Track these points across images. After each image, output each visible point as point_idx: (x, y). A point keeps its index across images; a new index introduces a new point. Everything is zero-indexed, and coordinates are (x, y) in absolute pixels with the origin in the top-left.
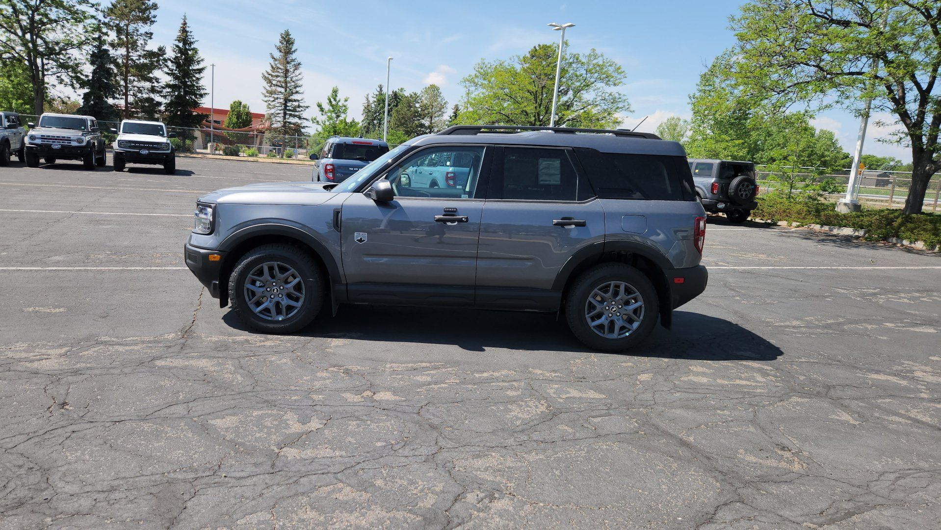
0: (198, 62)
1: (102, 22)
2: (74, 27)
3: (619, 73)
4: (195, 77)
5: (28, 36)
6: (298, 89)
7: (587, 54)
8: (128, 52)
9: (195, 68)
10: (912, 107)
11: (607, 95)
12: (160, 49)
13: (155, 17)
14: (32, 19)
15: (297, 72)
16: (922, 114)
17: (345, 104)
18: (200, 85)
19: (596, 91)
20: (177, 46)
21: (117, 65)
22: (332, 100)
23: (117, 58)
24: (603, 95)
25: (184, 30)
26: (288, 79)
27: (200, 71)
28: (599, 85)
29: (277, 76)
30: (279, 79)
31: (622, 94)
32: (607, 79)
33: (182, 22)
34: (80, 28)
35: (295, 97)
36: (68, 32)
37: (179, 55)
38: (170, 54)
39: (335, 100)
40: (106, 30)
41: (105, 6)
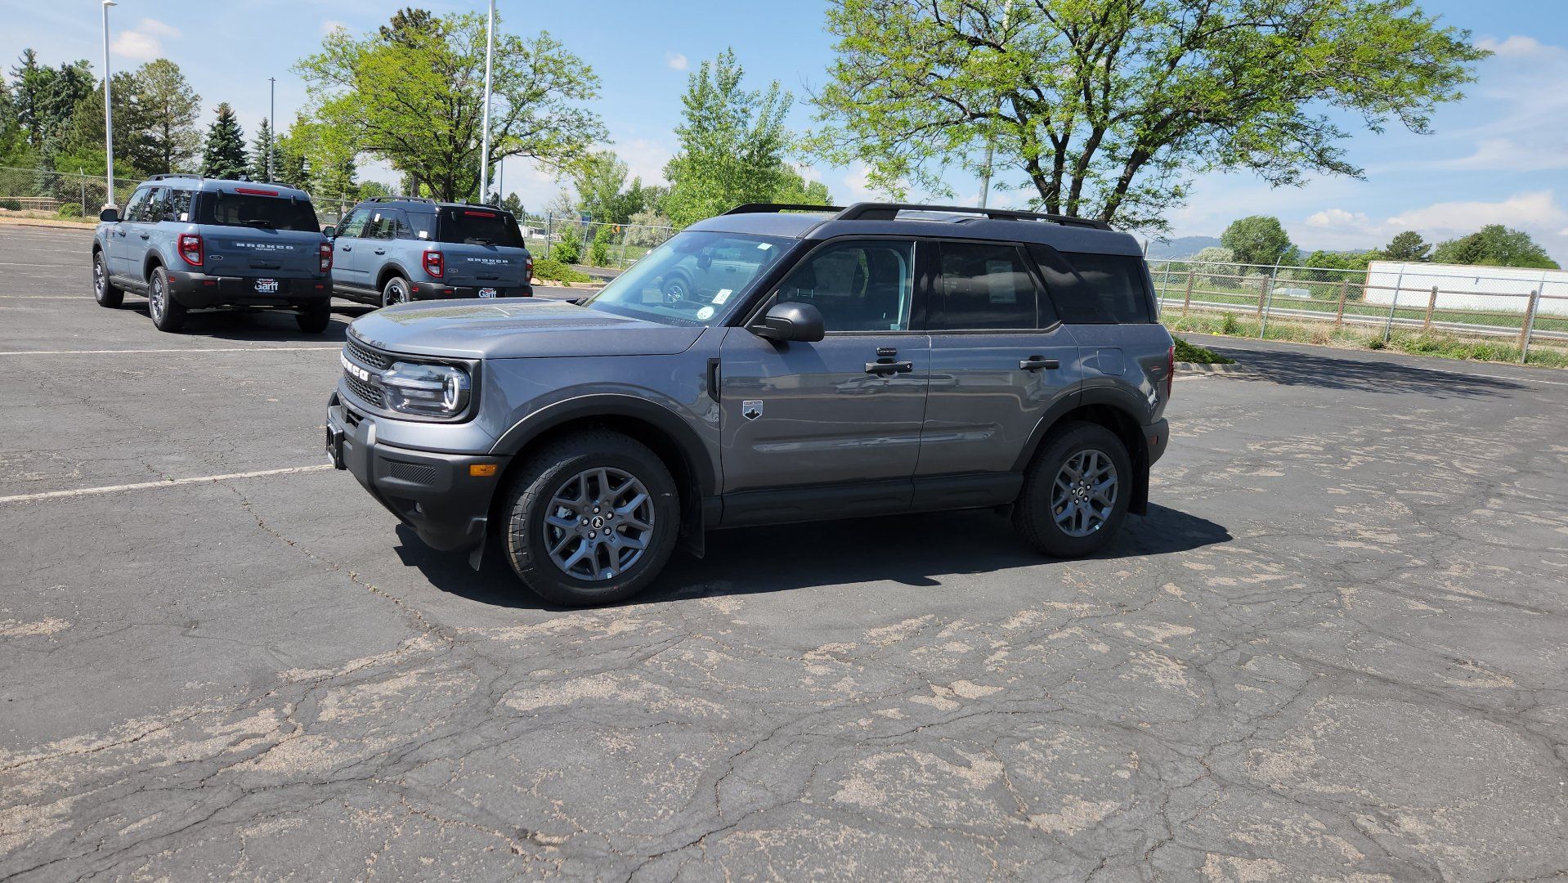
3: (589, 79)
7: (535, 39)
10: (1047, 165)
11: (570, 112)
16: (1058, 173)
19: (550, 105)
24: (563, 112)
28: (553, 94)
31: (595, 114)
32: (569, 86)
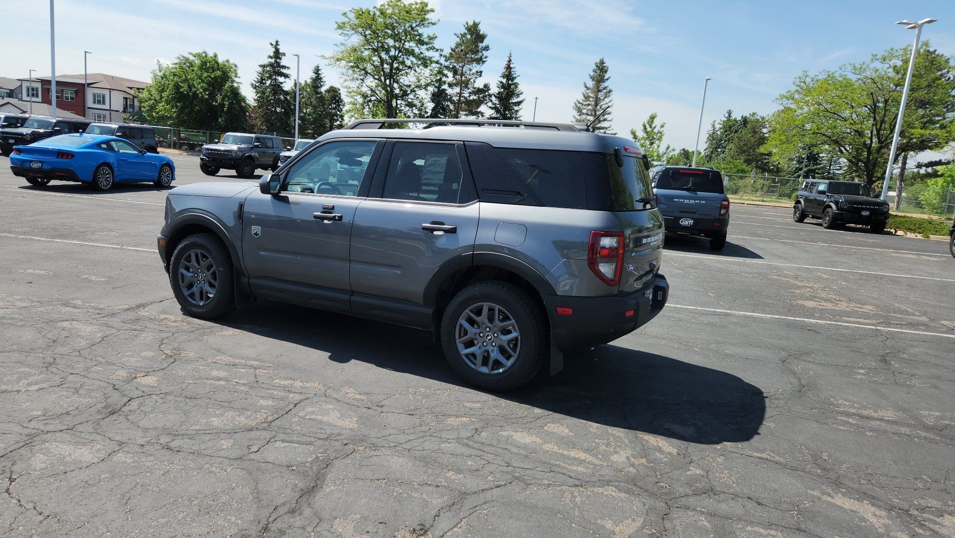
0: (518, 95)
1: (443, 65)
2: (423, 71)
4: (513, 109)
5: (388, 82)
6: (606, 117)
8: (461, 90)
9: (513, 101)
12: (486, 86)
13: (486, 58)
14: (392, 68)
15: (607, 100)
17: (661, 130)
18: (518, 116)
20: (501, 82)
21: (452, 102)
22: (648, 126)
23: (453, 96)
25: (509, 68)
26: (598, 107)
27: (519, 103)
29: (589, 105)
30: (590, 107)
33: (508, 59)
34: (427, 73)
35: (603, 124)
36: (419, 75)
37: (502, 90)
38: (494, 89)
39: (651, 127)
40: (446, 72)
41: (447, 52)
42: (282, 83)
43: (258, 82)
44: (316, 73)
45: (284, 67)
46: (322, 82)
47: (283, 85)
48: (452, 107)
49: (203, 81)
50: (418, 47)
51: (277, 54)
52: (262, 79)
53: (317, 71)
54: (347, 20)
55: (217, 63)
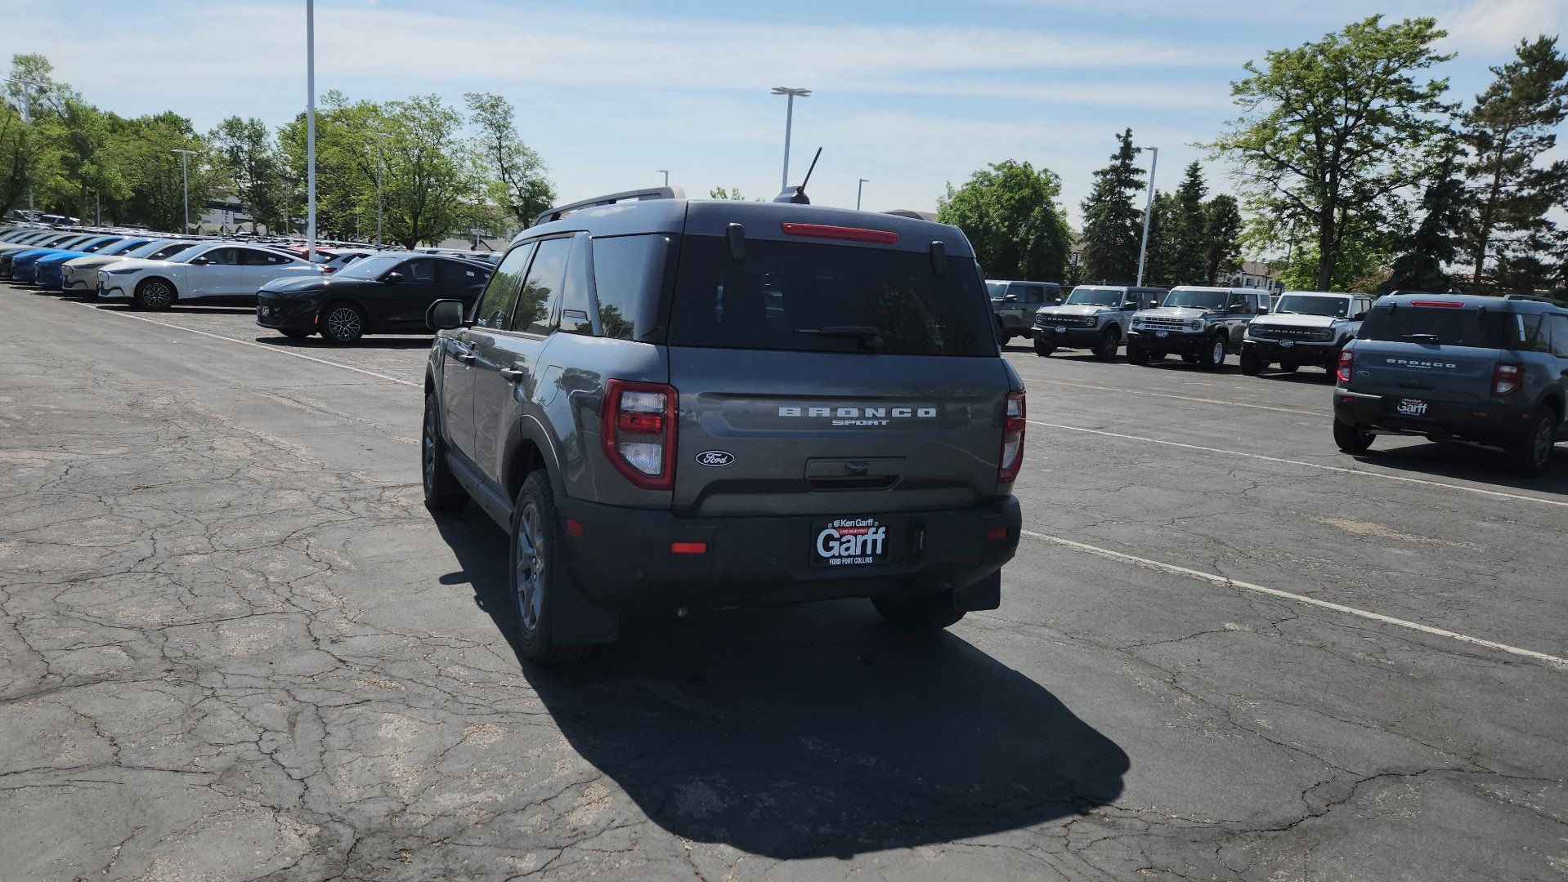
1: (1458, 134)
2: (1411, 151)
5: (1328, 177)
8: (1498, 178)
12: (1558, 166)
21: (1476, 204)
23: (1478, 193)
34: (1419, 153)
36: (1400, 160)
40: (1461, 146)
41: (1469, 106)
42: (1130, 198)
43: (1093, 200)
44: (1191, 176)
45: (1137, 171)
46: (1201, 189)
47: (1131, 201)
48: (1475, 214)
49: (1002, 206)
50: (1402, 106)
51: (1127, 151)
52: (1100, 195)
53: (1194, 171)
54: (1253, 76)
55: (1028, 177)
